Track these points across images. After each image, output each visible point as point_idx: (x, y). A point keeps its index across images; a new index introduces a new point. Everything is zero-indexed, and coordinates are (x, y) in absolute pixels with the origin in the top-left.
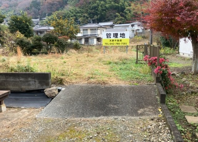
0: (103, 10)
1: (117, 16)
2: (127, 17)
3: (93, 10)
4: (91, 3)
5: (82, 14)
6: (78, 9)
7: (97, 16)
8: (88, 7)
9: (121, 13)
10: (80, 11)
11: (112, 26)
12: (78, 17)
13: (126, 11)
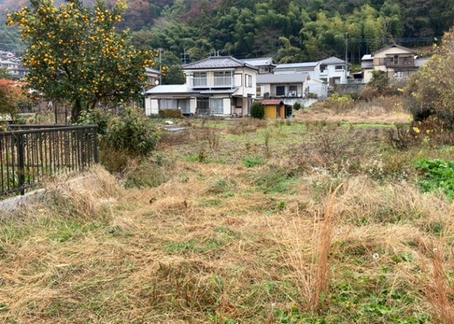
0: (247, 30)
1: (282, 44)
2: (307, 45)
3: (223, 30)
4: (218, 13)
5: (195, 40)
6: (185, 28)
7: (233, 44)
8: (209, 22)
9: (291, 37)
10: (191, 31)
11: (269, 69)
12: (186, 45)
13: (304, 33)
